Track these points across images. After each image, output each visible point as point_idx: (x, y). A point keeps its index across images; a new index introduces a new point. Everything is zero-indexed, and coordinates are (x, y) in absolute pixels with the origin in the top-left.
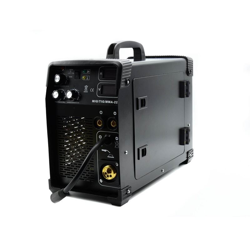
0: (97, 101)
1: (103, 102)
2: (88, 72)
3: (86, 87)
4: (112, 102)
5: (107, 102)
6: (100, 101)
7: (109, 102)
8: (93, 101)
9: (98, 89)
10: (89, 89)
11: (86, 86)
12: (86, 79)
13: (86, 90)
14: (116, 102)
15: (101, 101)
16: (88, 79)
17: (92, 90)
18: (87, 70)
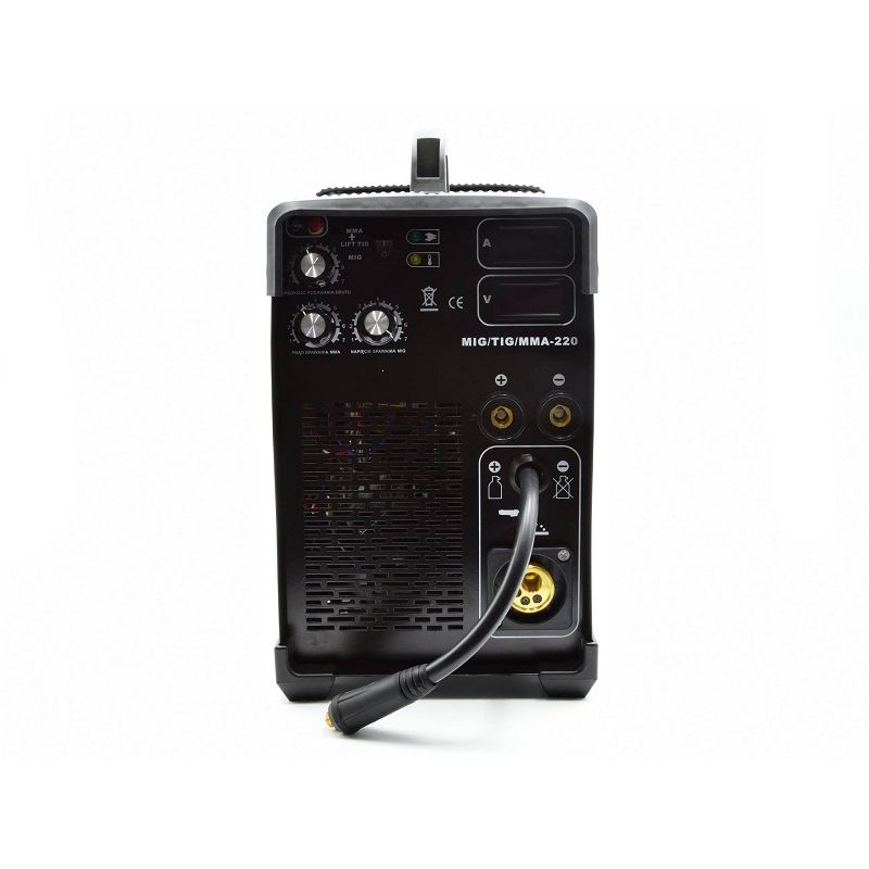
0: (483, 342)
1: (509, 342)
2: (430, 237)
3: (429, 293)
4: (545, 341)
5: (523, 341)
6: (495, 339)
7: (535, 341)
8: (466, 342)
9: (481, 298)
10: (440, 299)
11: (429, 288)
12: (424, 262)
13: (429, 301)
14: (562, 342)
15: (499, 342)
16: (434, 263)
17: (454, 303)
18: (427, 232)
